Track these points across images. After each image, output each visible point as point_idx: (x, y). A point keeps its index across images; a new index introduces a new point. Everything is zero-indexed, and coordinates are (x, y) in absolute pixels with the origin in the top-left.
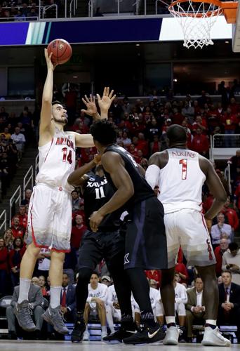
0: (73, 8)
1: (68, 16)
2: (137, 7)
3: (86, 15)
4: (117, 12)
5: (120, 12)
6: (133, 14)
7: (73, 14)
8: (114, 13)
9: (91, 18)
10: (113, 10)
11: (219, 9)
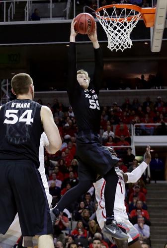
0: (11, 13)
1: (7, 20)
2: (68, 12)
3: (23, 19)
4: (49, 17)
5: (53, 17)
6: (63, 18)
7: (11, 18)
8: (46, 17)
9: (27, 22)
10: (46, 15)
11: (139, 14)
